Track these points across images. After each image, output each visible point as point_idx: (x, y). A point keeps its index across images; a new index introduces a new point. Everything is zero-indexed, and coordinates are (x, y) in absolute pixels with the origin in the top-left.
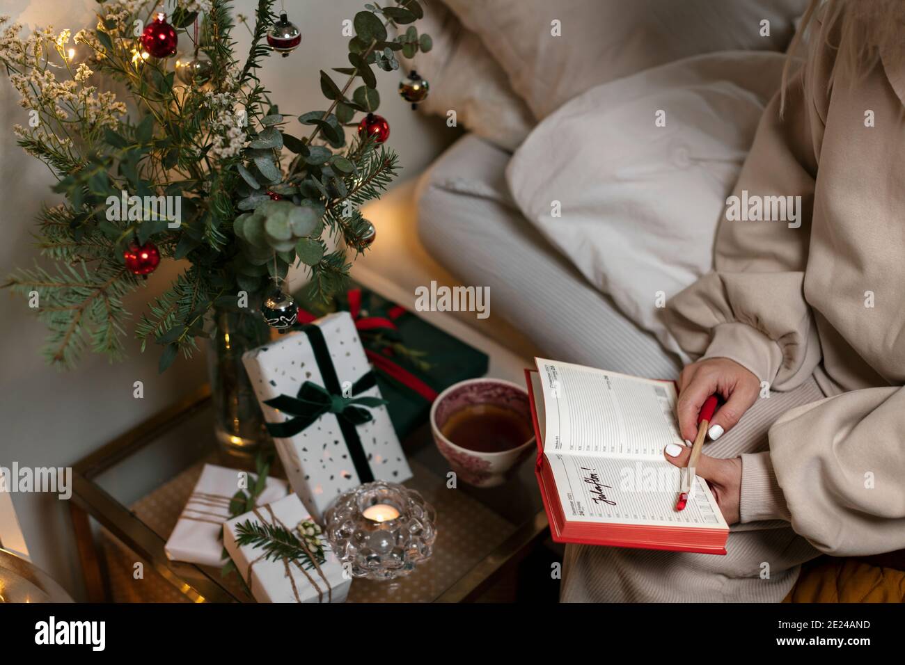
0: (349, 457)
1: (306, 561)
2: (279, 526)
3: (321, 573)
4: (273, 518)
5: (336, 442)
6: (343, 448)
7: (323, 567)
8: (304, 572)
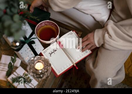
0: (31, 51)
1: (28, 83)
2: (20, 76)
3: (31, 84)
4: (18, 74)
5: (28, 49)
6: (30, 49)
7: (32, 82)
8: (28, 85)
